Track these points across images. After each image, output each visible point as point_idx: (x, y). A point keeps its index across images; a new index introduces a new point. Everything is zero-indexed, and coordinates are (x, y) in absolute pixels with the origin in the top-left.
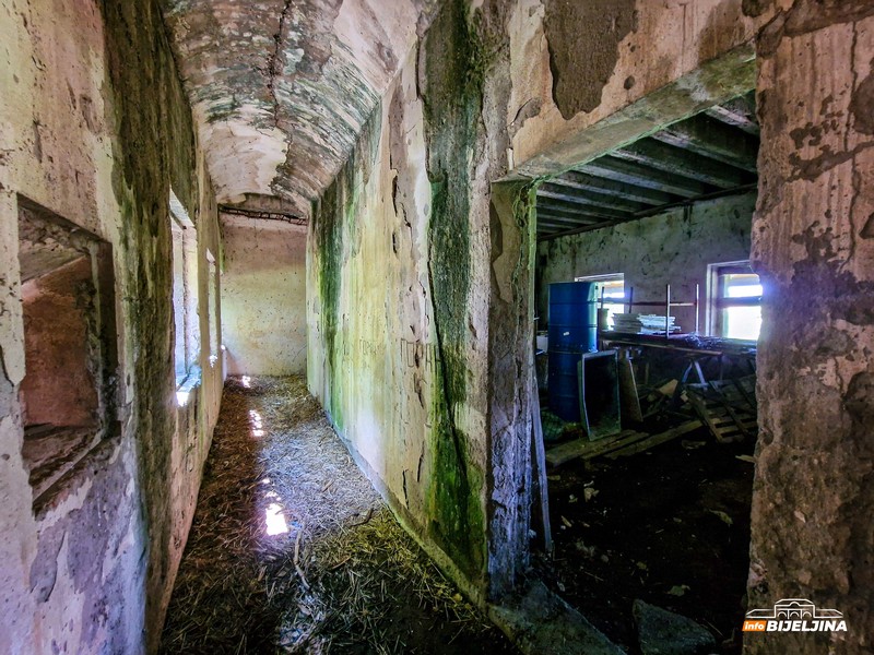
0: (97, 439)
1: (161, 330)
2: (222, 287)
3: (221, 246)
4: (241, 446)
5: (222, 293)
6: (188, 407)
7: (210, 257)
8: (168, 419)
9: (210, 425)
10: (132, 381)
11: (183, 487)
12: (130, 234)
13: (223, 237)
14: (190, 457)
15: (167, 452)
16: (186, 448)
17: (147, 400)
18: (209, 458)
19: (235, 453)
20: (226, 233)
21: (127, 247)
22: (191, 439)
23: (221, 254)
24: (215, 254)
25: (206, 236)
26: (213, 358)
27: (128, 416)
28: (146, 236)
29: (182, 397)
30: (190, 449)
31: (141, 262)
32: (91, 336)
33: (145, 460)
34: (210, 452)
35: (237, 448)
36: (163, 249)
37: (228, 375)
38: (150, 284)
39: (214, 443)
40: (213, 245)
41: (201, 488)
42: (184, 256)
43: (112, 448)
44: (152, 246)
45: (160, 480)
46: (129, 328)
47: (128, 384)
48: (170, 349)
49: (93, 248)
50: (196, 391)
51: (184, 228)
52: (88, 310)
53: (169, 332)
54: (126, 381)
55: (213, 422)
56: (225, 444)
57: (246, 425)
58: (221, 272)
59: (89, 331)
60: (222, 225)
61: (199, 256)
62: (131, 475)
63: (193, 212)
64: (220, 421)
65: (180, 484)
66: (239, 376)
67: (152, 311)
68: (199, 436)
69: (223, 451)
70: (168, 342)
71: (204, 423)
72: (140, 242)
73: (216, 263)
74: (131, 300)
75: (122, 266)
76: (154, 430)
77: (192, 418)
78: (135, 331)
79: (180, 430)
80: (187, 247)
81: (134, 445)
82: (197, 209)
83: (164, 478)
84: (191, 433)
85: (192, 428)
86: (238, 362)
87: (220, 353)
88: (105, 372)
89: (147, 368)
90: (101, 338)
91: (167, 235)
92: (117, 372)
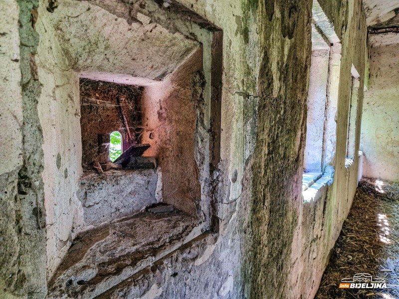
0: (197, 232)
1: (289, 131)
2: (365, 101)
3: (367, 65)
4: (366, 246)
5: (365, 106)
6: (316, 203)
7: (355, 72)
8: (290, 214)
9: (339, 219)
10: (240, 178)
11: (304, 274)
12: (253, 28)
13: (370, 57)
14: (314, 247)
15: (286, 244)
16: (311, 239)
17: (264, 196)
18: (336, 246)
19: (359, 251)
20: (373, 52)
21: (246, 39)
22: (317, 231)
23: (366, 72)
24: (361, 71)
25: (352, 52)
26: (348, 162)
27: (232, 213)
28: (276, 35)
29: (309, 194)
30: (314, 240)
31: (266, 59)
32: (200, 129)
33: (256, 254)
34: (337, 241)
35: (362, 247)
36: (299, 54)
37: (363, 177)
38: (276, 84)
39: (342, 234)
40: (360, 62)
41: (325, 273)
42: (329, 70)
43: (204, 247)
44: (283, 48)
45: (275, 271)
46: (241, 124)
47: (234, 180)
48: (299, 150)
49: (205, 37)
50: (327, 189)
51: (332, 45)
52: (199, 101)
53: (299, 133)
54: (230, 177)
55: (343, 216)
56: (351, 238)
57: (374, 228)
58: (365, 88)
59: (199, 124)
60: (370, 47)
61: (342, 69)
62: (230, 273)
63: (341, 29)
64: (350, 215)
65: (300, 271)
66: (372, 179)
67: (279, 112)
68: (326, 228)
69: (349, 244)
70: (298, 143)
71: (333, 217)
72: (267, 38)
73: (361, 79)
74: (247, 96)
75: (237, 57)
76: (270, 225)
77: (319, 212)
78: (249, 128)
79: (303, 223)
80: (332, 62)
81: (238, 243)
82: (344, 25)
83: (280, 269)
84: (317, 226)
85: (318, 222)
86: (372, 167)
87: (357, 158)
88: (211, 165)
89: (266, 165)
90: (210, 131)
91: (306, 42)
92: (220, 167)
